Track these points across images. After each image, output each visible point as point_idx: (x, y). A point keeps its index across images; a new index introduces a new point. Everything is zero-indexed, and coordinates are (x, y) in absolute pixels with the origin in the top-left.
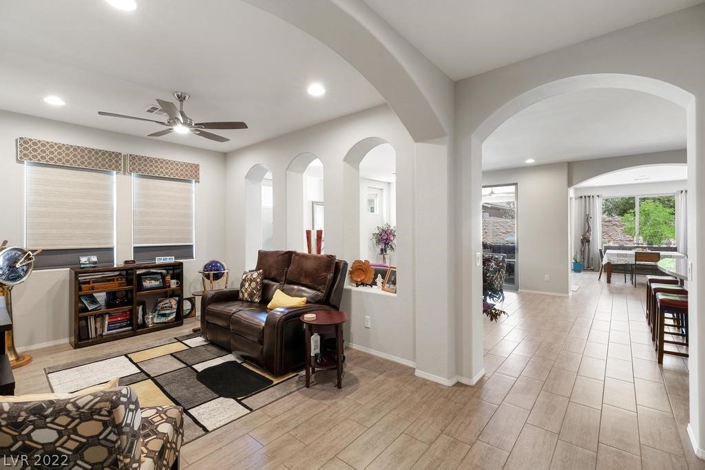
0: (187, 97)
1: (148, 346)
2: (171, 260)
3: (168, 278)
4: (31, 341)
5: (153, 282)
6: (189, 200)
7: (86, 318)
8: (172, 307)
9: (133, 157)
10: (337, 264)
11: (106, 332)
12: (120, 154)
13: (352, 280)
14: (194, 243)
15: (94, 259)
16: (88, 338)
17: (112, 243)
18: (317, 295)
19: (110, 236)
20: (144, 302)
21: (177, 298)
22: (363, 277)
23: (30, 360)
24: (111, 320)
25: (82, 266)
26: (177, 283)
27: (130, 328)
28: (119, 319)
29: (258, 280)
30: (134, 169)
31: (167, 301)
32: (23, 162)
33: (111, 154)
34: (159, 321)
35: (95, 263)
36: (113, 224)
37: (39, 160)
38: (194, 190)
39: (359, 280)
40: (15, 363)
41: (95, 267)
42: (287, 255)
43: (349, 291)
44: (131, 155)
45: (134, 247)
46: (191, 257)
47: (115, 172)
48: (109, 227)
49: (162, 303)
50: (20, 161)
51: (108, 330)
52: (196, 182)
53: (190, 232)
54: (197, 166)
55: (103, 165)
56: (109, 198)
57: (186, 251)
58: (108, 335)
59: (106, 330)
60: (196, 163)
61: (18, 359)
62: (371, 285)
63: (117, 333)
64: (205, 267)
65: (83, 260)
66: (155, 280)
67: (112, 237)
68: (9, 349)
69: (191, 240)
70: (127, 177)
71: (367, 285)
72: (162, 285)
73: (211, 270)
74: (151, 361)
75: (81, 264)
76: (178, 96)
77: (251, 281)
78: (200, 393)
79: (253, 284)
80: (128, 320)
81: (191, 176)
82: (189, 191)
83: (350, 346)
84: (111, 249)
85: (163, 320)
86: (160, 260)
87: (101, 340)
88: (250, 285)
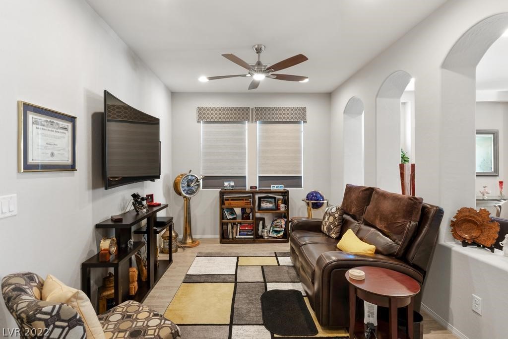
0: (263, 48)
1: (255, 254)
2: (280, 188)
3: (280, 202)
4: (204, 233)
5: (268, 204)
6: (299, 138)
7: (227, 224)
8: (281, 226)
9: (257, 109)
10: (425, 210)
11: (238, 236)
12: (249, 108)
13: (456, 235)
14: (302, 175)
15: (232, 184)
16: (228, 238)
17: (245, 173)
18: (391, 247)
19: (244, 168)
20: (264, 218)
21: (286, 220)
22: (474, 234)
23: (198, 244)
24: (242, 228)
25: (225, 188)
26: (285, 207)
27: (252, 237)
28: (246, 228)
29: (336, 215)
30: (257, 118)
31: (279, 221)
32: (200, 122)
33: (243, 109)
34: (272, 236)
35: (233, 187)
36: (246, 159)
37: (206, 120)
38: (303, 130)
39: (467, 236)
40: (191, 244)
41: (232, 189)
42: (368, 192)
43: (448, 250)
44: (255, 108)
45: (259, 177)
46: (300, 186)
47: (247, 122)
48: (243, 161)
49: (276, 222)
50: (199, 122)
51: (240, 235)
52: (304, 122)
53: (299, 166)
54: (304, 109)
55: (239, 118)
56: (243, 141)
57: (296, 181)
58: (239, 238)
59: (238, 235)
60: (303, 106)
61: (193, 242)
62: (492, 249)
63: (245, 238)
64: (307, 197)
65: (226, 184)
66: (270, 203)
67: (245, 168)
68: (189, 235)
69: (300, 172)
70: (254, 124)
71: (484, 247)
72: (274, 207)
73: (311, 200)
74: (246, 268)
75: (224, 187)
76: (256, 49)
77: (330, 215)
78: (253, 312)
79: (331, 219)
80: (253, 230)
81: (299, 118)
82: (299, 131)
83: (449, 328)
84: (245, 177)
85: (275, 235)
86: (274, 188)
87: (235, 241)
88: (328, 219)
